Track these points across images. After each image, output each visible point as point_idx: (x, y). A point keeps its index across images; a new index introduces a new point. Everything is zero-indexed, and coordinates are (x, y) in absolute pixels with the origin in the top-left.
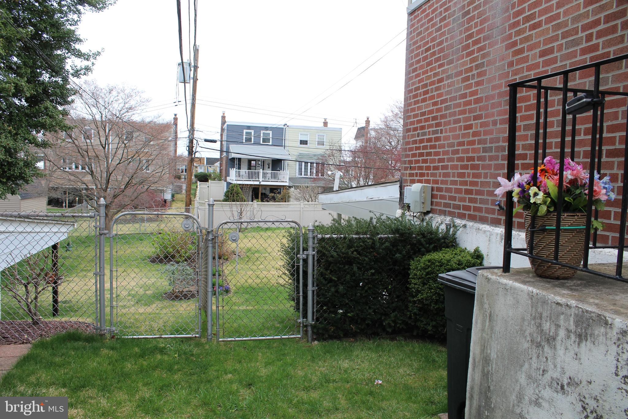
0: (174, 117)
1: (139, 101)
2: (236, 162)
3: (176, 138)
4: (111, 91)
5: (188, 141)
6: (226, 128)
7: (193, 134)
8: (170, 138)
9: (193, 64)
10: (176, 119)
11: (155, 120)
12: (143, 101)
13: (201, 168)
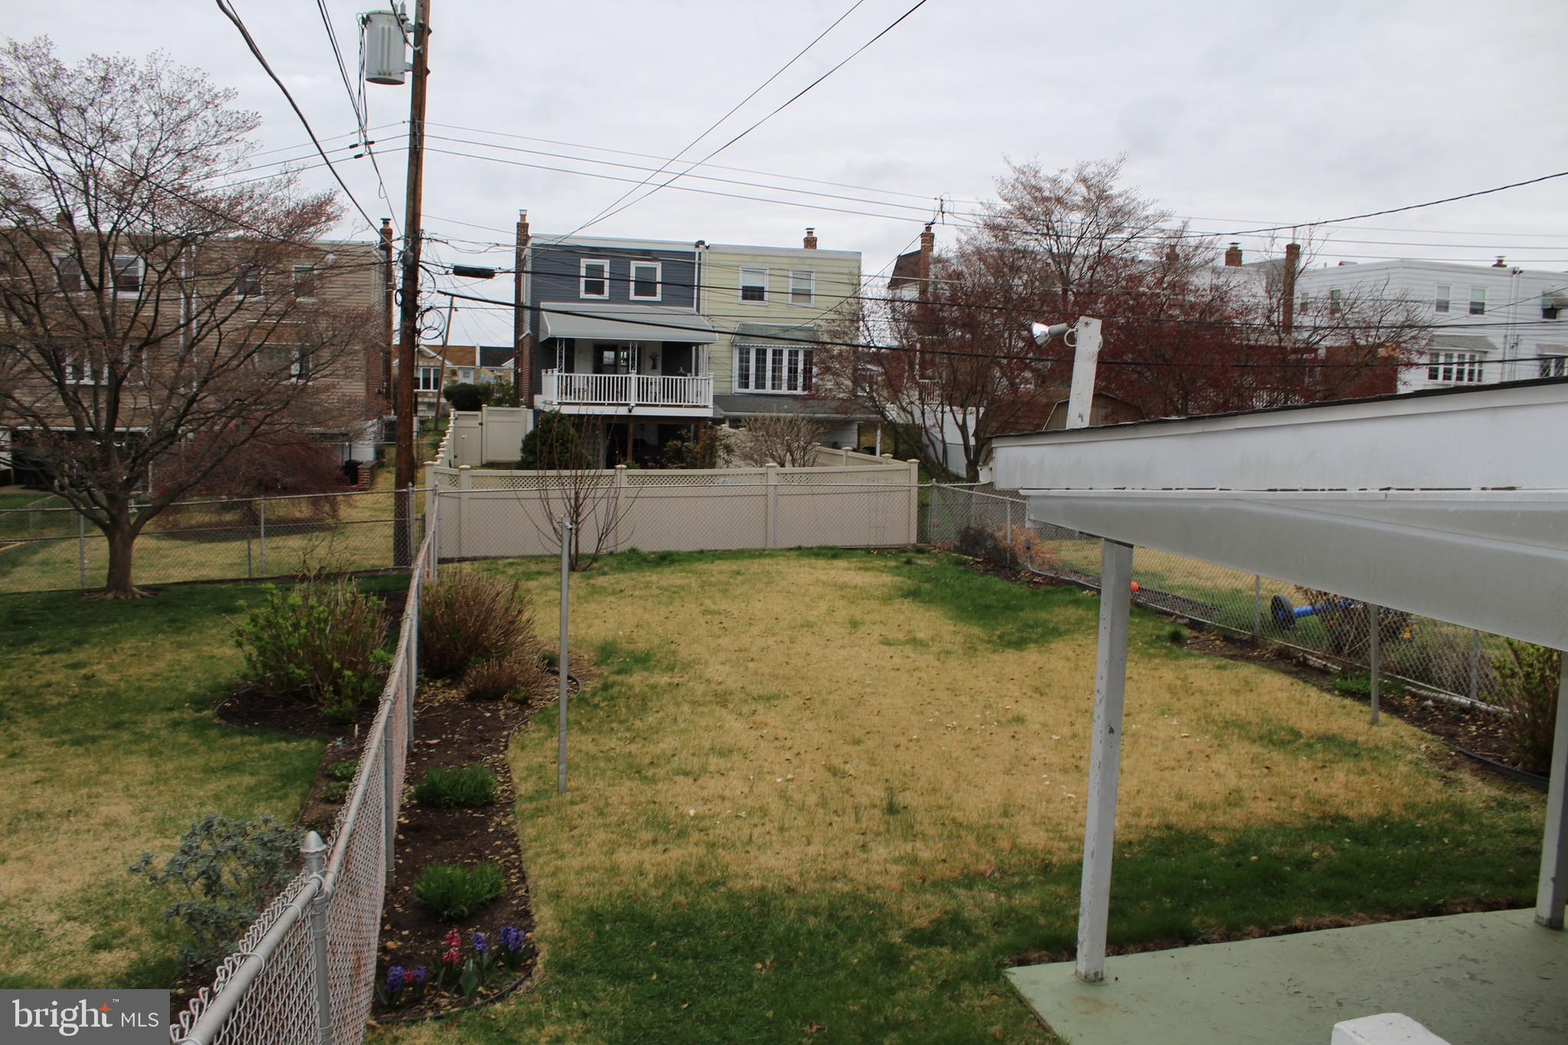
2: (560, 352)
7: (416, 251)
9: (412, 20)
13: (466, 375)
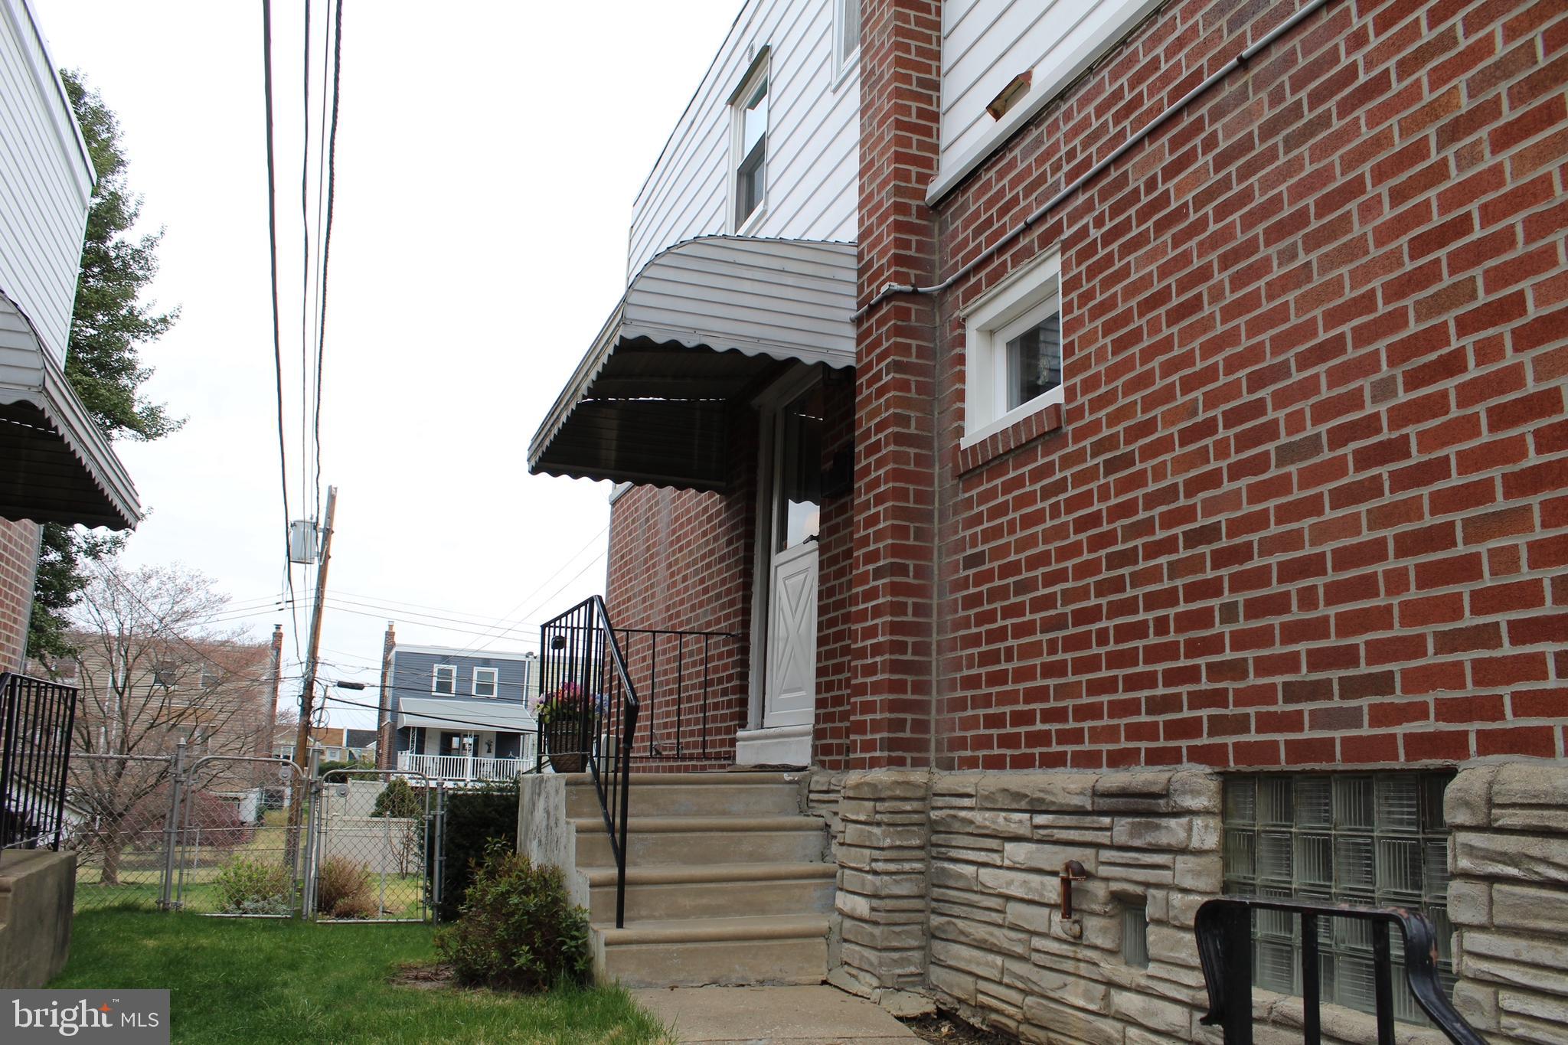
0: (274, 630)
1: (204, 600)
2: (413, 737)
3: (276, 678)
4: (147, 578)
5: (302, 685)
6: (393, 662)
7: (314, 671)
8: (265, 678)
9: (322, 525)
10: (278, 636)
11: (235, 639)
12: (212, 599)
13: (333, 754)
